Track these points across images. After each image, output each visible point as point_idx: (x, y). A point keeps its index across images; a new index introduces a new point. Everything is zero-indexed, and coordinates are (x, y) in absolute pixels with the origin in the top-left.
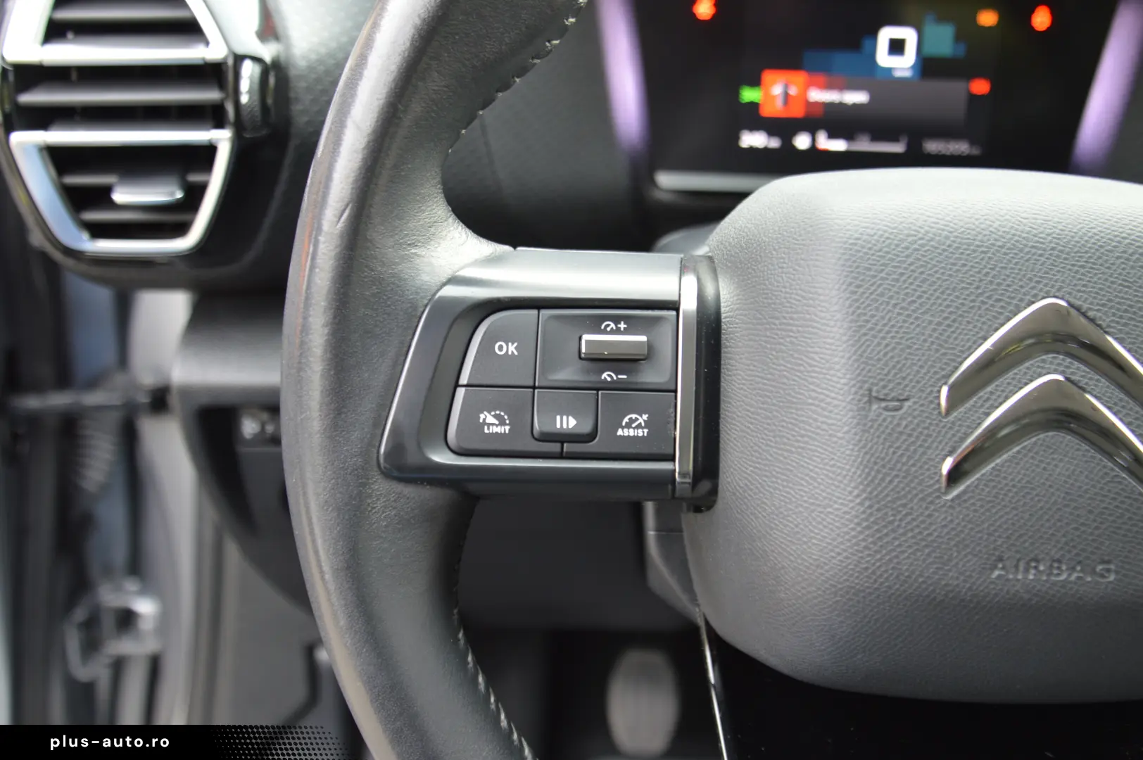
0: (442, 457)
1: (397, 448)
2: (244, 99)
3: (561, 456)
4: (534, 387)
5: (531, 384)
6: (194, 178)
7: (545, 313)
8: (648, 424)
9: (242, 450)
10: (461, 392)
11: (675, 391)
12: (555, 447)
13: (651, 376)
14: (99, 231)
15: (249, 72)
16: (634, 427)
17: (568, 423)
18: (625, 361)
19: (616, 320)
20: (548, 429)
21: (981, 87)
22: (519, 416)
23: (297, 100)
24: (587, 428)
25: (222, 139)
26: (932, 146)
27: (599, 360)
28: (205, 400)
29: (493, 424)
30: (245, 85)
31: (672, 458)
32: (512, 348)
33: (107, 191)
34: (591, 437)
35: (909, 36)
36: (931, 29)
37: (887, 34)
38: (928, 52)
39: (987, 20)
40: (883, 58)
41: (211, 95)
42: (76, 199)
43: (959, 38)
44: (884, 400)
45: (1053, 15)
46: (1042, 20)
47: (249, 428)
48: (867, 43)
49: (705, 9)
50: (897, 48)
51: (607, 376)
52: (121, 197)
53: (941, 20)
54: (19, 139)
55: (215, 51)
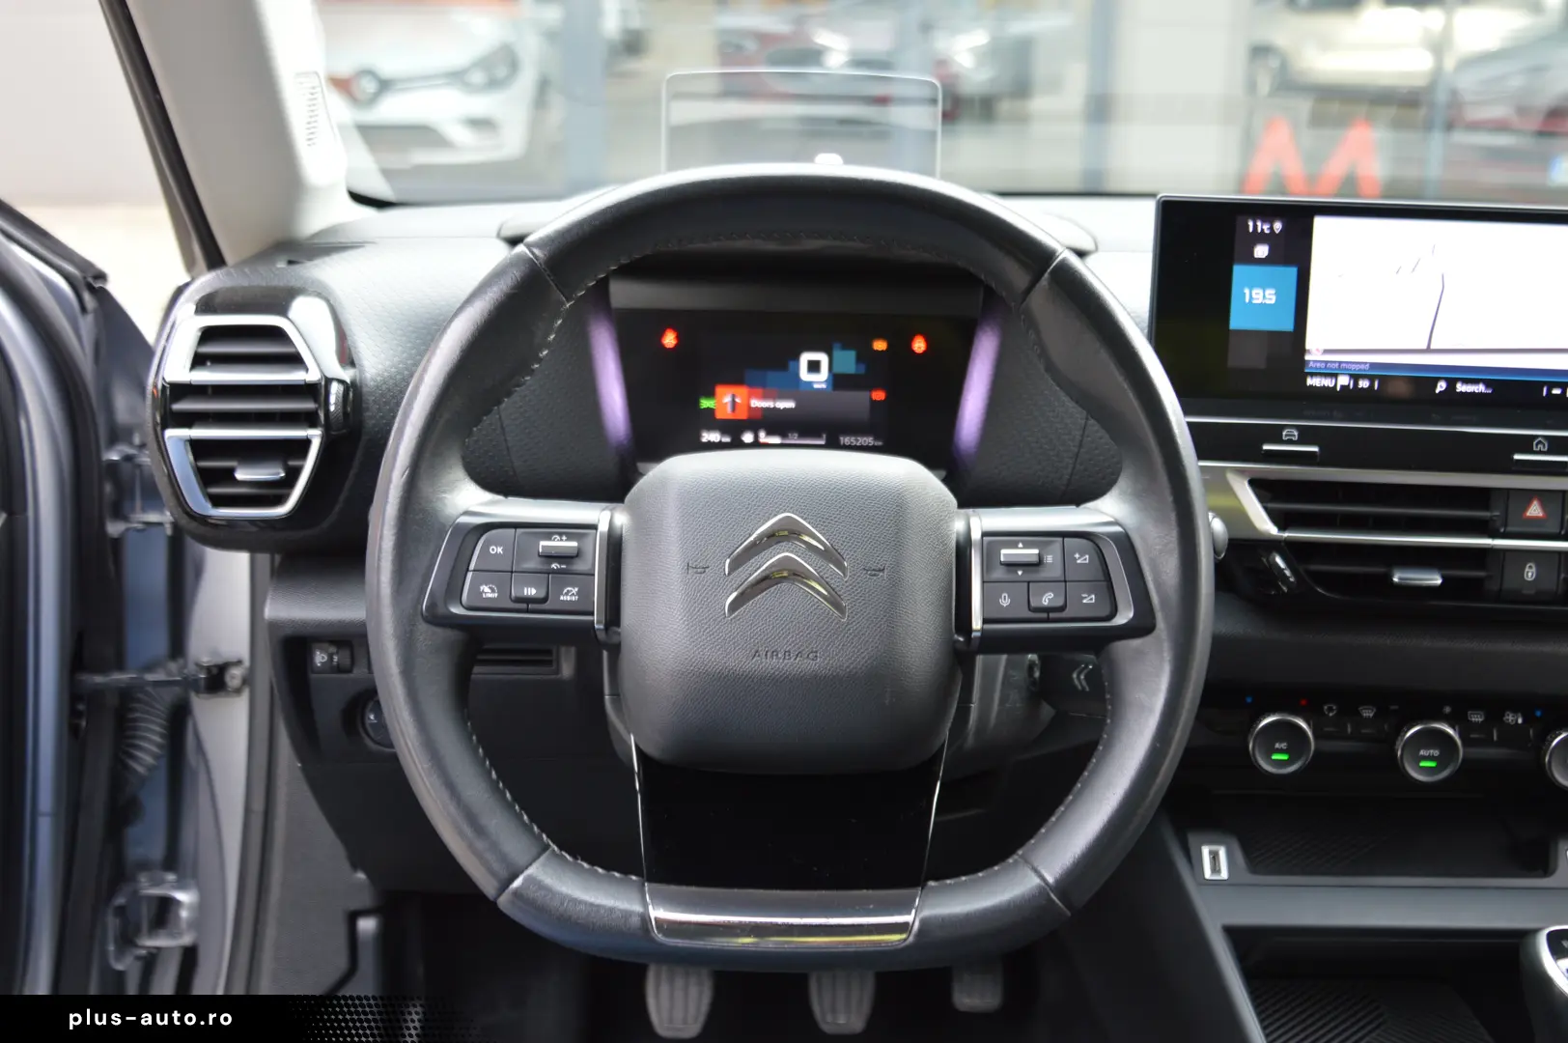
0: (456, 610)
1: (432, 605)
2: (332, 408)
3: (527, 611)
4: (512, 572)
5: (510, 569)
6: (292, 463)
7: (519, 531)
8: (578, 593)
9: (313, 676)
10: (470, 575)
11: (594, 575)
12: (524, 606)
13: (580, 566)
14: (218, 501)
15: (335, 389)
16: (570, 595)
17: (531, 591)
18: (568, 557)
19: (561, 534)
20: (519, 595)
21: (879, 395)
22: (503, 588)
23: (368, 409)
24: (542, 595)
25: (316, 435)
26: (846, 440)
27: (549, 557)
28: (289, 632)
29: (488, 592)
30: (333, 399)
31: (592, 614)
32: (500, 550)
33: (231, 471)
34: (545, 600)
35: (823, 358)
36: (838, 353)
37: (806, 357)
38: (837, 370)
39: (880, 345)
40: (805, 375)
41: (308, 405)
42: (206, 478)
43: (859, 359)
44: (695, 568)
45: (927, 341)
46: (919, 345)
47: (320, 658)
48: (791, 364)
49: (670, 340)
50: (814, 367)
51: (554, 566)
52: (240, 475)
53: (845, 347)
54: (171, 433)
55: (312, 376)
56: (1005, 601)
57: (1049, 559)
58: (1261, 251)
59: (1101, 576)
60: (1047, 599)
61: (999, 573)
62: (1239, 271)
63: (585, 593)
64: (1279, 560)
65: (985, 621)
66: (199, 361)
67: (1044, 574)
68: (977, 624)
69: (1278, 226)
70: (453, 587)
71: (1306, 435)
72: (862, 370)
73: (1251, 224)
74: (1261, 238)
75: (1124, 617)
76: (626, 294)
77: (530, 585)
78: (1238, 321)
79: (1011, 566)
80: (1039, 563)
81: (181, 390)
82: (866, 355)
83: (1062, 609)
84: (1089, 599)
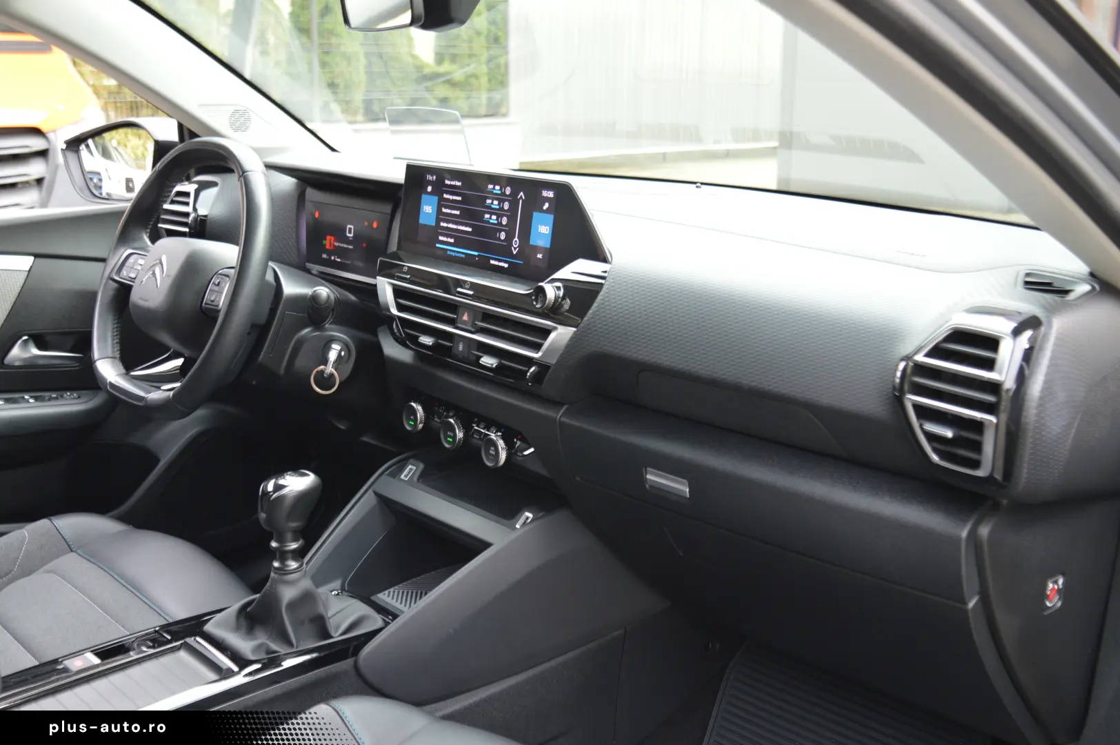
0: (115, 277)
1: (113, 274)
4: (132, 268)
7: (138, 256)
10: (124, 268)
20: (130, 276)
21: (364, 245)
22: (128, 273)
24: (135, 277)
25: (187, 230)
29: (125, 273)
30: (191, 219)
35: (352, 227)
37: (349, 226)
39: (366, 224)
40: (347, 233)
41: (187, 220)
49: (317, 215)
50: (350, 231)
55: (190, 210)
56: (209, 297)
57: (221, 284)
58: (429, 189)
61: (213, 287)
62: (423, 198)
65: (205, 303)
67: (217, 289)
69: (434, 178)
70: (119, 270)
73: (428, 177)
74: (430, 183)
78: (421, 220)
79: (215, 285)
80: (218, 285)
84: (218, 299)
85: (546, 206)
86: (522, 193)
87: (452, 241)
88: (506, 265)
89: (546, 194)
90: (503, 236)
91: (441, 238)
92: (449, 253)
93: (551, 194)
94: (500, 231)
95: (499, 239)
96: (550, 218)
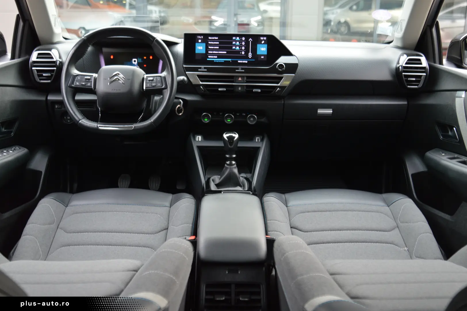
0: (73, 86)
1: (70, 85)
2: (58, 65)
3: (83, 86)
4: (81, 81)
6: (52, 74)
7: (82, 76)
10: (75, 81)
11: (92, 82)
13: (91, 81)
14: (40, 80)
16: (89, 84)
17: (84, 84)
18: (89, 79)
19: (88, 77)
21: (145, 66)
22: (80, 83)
23: (62, 65)
24: (85, 84)
25: (55, 68)
27: (86, 79)
29: (77, 83)
30: (58, 63)
31: (92, 87)
32: (79, 78)
33: (42, 75)
35: (136, 60)
36: (138, 59)
37: (134, 60)
38: (138, 62)
39: (145, 58)
40: (133, 63)
41: (54, 64)
42: (39, 76)
43: (142, 60)
44: (105, 79)
45: (152, 57)
46: (151, 58)
47: (56, 107)
48: (131, 61)
49: (112, 57)
50: (135, 61)
51: (87, 80)
52: (44, 75)
53: (140, 58)
54: (33, 68)
55: (55, 60)
56: (148, 85)
57: (154, 79)
58: (200, 41)
59: (161, 81)
60: (154, 85)
61: (148, 81)
62: (197, 44)
63: (91, 84)
64: (201, 87)
65: (146, 88)
66: (37, 58)
67: (154, 81)
68: (144, 88)
69: (202, 37)
70: (73, 83)
71: (205, 68)
72: (142, 62)
73: (198, 37)
74: (200, 39)
75: (163, 87)
76: (105, 50)
77: (83, 83)
78: (197, 52)
79: (149, 80)
80: (153, 80)
81: (34, 62)
82: (143, 59)
83: (156, 85)
84: (159, 84)
85: (263, 42)
86: (250, 39)
87: (216, 57)
88: (246, 62)
89: (262, 38)
90: (243, 53)
91: (209, 57)
92: (215, 61)
93: (265, 38)
94: (241, 52)
95: (242, 54)
96: (266, 45)
